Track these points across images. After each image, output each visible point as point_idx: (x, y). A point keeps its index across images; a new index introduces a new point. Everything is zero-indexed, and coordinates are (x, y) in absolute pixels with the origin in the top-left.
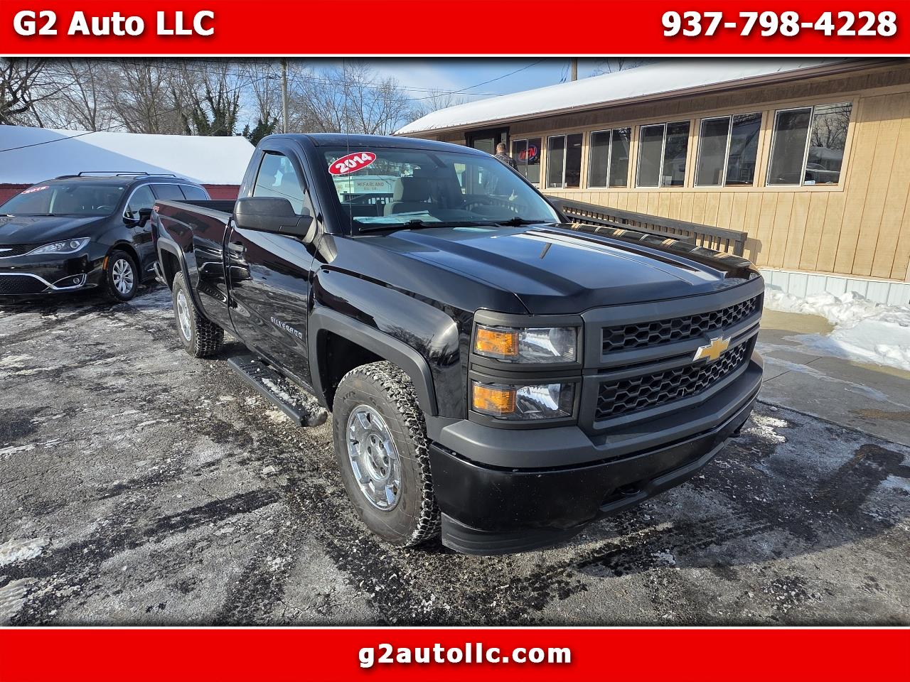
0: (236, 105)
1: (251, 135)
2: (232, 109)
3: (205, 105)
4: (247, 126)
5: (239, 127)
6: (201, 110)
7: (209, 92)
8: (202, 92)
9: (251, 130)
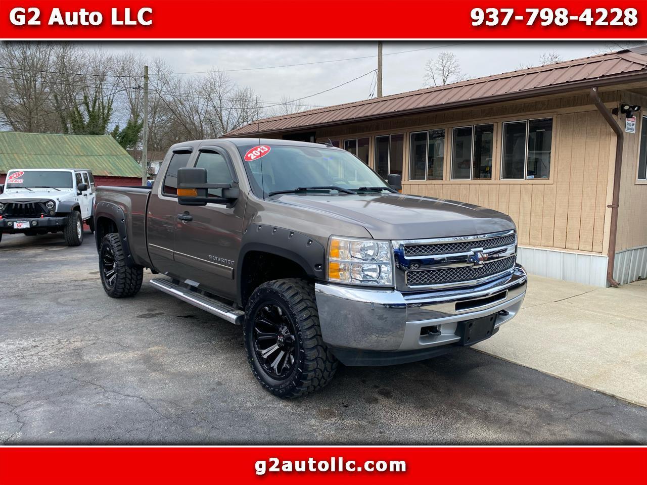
0: (110, 109)
1: (120, 134)
2: (106, 112)
3: (82, 108)
4: (117, 127)
5: (111, 127)
6: (79, 112)
7: (86, 97)
8: (80, 97)
9: (120, 130)
